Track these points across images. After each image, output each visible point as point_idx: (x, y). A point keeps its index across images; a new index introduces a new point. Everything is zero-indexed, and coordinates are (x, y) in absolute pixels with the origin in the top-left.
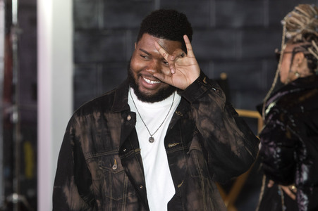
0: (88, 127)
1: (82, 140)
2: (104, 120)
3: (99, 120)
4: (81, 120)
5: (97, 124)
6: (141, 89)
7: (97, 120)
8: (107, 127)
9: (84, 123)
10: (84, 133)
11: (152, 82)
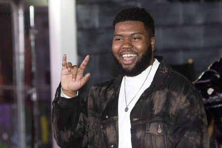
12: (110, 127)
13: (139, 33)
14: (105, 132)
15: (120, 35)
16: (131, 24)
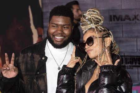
0: (25, 59)
1: (21, 65)
2: (32, 57)
3: (30, 57)
4: (22, 56)
5: (29, 59)
6: (55, 42)
7: (29, 57)
8: (34, 61)
9: (24, 57)
10: (23, 62)
11: (60, 38)
12: (41, 80)
13: (68, 25)
14: (38, 83)
15: (56, 24)
16: (63, 18)
